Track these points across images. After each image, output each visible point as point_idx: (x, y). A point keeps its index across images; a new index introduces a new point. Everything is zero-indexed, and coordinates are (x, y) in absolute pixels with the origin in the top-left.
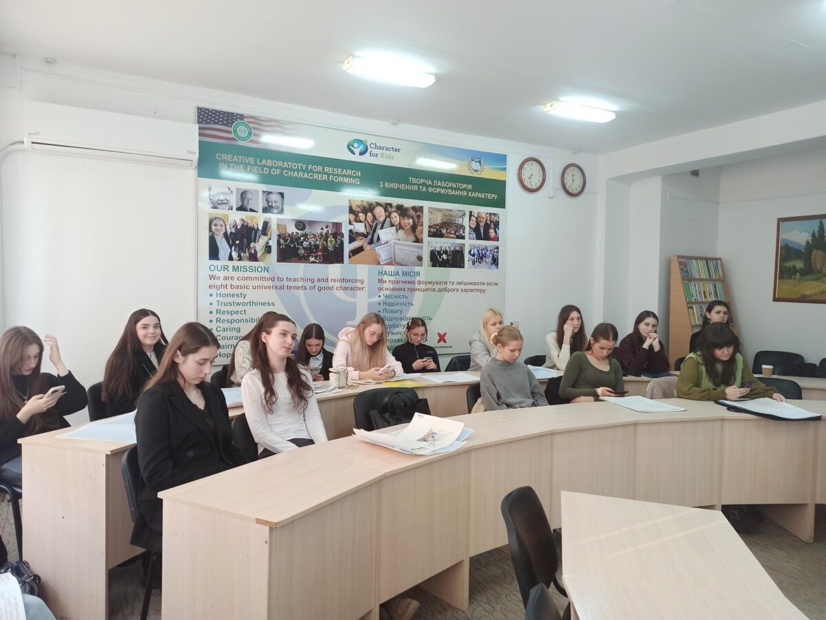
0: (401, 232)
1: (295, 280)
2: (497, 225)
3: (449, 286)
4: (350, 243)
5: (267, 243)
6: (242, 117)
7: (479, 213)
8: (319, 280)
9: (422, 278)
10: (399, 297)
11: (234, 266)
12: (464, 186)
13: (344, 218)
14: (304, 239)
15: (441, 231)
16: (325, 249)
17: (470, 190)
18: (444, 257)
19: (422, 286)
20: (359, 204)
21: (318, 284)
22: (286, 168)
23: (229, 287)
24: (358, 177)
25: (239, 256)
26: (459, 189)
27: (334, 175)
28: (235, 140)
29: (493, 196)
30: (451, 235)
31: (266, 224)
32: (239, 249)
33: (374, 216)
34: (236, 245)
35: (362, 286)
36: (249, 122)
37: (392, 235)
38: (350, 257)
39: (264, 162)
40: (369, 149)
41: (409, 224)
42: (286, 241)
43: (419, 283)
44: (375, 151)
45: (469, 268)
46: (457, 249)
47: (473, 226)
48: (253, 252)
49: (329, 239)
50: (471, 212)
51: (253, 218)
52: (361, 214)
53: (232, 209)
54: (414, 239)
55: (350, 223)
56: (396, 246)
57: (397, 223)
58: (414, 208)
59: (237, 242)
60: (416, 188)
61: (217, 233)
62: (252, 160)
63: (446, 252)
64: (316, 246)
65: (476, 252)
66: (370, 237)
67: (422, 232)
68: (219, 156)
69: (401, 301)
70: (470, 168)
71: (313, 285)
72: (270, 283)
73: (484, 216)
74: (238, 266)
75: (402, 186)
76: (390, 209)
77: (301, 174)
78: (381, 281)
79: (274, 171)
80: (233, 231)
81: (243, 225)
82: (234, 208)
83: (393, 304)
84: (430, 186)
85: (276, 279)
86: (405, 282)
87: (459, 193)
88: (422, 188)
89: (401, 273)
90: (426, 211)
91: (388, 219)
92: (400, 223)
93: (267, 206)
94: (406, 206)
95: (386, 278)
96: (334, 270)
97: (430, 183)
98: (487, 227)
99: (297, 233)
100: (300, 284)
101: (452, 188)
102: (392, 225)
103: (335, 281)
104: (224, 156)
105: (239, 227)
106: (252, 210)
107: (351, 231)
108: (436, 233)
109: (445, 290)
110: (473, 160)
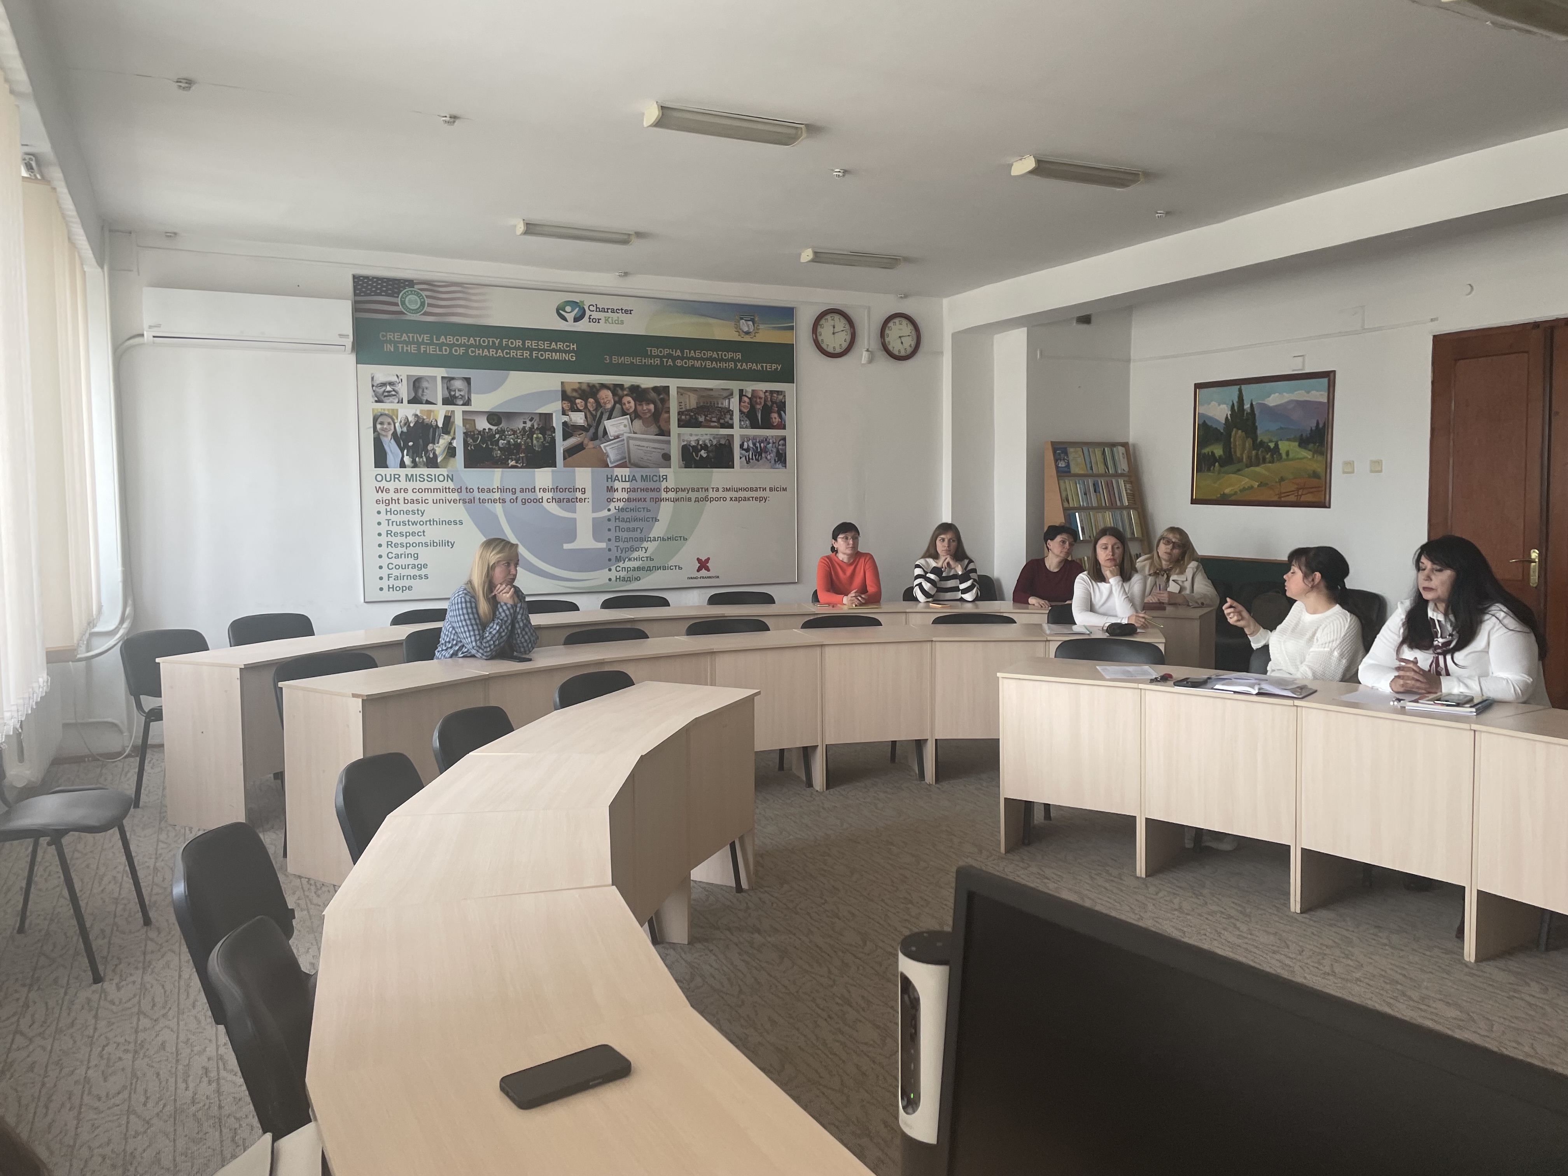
0: (638, 423)
1: (489, 491)
2: (782, 407)
3: (712, 494)
4: (564, 440)
5: (450, 443)
6: (410, 283)
7: (753, 391)
8: (522, 491)
9: (671, 484)
10: (637, 510)
11: (407, 475)
12: (730, 355)
13: (554, 407)
14: (500, 438)
15: (696, 419)
16: (529, 448)
17: (739, 361)
18: (703, 453)
19: (671, 495)
20: (576, 386)
21: (521, 496)
22: (471, 346)
23: (401, 501)
24: (573, 351)
25: (414, 461)
26: (722, 360)
27: (539, 350)
28: (404, 314)
29: (774, 366)
30: (712, 424)
31: (448, 419)
32: (413, 453)
33: (597, 402)
34: (408, 448)
35: (583, 497)
36: (422, 290)
37: (625, 426)
38: (565, 458)
39: (443, 338)
40: (588, 313)
41: (650, 410)
42: (475, 440)
43: (667, 490)
44: (595, 315)
45: (741, 468)
46: (723, 442)
47: (746, 411)
48: (431, 456)
49: (535, 436)
50: (741, 391)
51: (430, 412)
52: (578, 401)
53: (402, 403)
54: (656, 430)
55: (564, 413)
56: (631, 442)
57: (632, 410)
58: (655, 389)
59: (411, 444)
60: (657, 361)
61: (383, 433)
62: (426, 337)
63: (705, 447)
64: (517, 446)
65: (751, 446)
66: (592, 430)
67: (668, 421)
68: (383, 337)
69: (641, 515)
70: (738, 329)
71: (514, 497)
72: (456, 496)
73: (762, 395)
74: (412, 475)
75: (637, 361)
76: (620, 392)
77: (492, 352)
78: (611, 489)
79: (456, 351)
80: (405, 429)
81: (416, 423)
82: (405, 401)
83: (628, 520)
84: (678, 357)
85: (464, 490)
86: (647, 490)
87: (723, 365)
88: (667, 362)
89: (638, 478)
90: (673, 392)
91: (618, 406)
92: (635, 410)
93: (447, 395)
94: (643, 386)
95: (617, 485)
96: (543, 477)
97: (679, 353)
98: (767, 411)
99: (489, 429)
100: (497, 495)
101: (711, 359)
102: (624, 413)
103: (544, 490)
104: (390, 336)
105: (412, 425)
106: (428, 402)
107: (565, 424)
108: (688, 420)
109: (706, 499)
110: (742, 319)
